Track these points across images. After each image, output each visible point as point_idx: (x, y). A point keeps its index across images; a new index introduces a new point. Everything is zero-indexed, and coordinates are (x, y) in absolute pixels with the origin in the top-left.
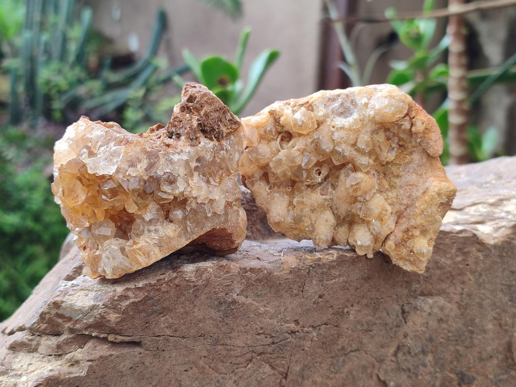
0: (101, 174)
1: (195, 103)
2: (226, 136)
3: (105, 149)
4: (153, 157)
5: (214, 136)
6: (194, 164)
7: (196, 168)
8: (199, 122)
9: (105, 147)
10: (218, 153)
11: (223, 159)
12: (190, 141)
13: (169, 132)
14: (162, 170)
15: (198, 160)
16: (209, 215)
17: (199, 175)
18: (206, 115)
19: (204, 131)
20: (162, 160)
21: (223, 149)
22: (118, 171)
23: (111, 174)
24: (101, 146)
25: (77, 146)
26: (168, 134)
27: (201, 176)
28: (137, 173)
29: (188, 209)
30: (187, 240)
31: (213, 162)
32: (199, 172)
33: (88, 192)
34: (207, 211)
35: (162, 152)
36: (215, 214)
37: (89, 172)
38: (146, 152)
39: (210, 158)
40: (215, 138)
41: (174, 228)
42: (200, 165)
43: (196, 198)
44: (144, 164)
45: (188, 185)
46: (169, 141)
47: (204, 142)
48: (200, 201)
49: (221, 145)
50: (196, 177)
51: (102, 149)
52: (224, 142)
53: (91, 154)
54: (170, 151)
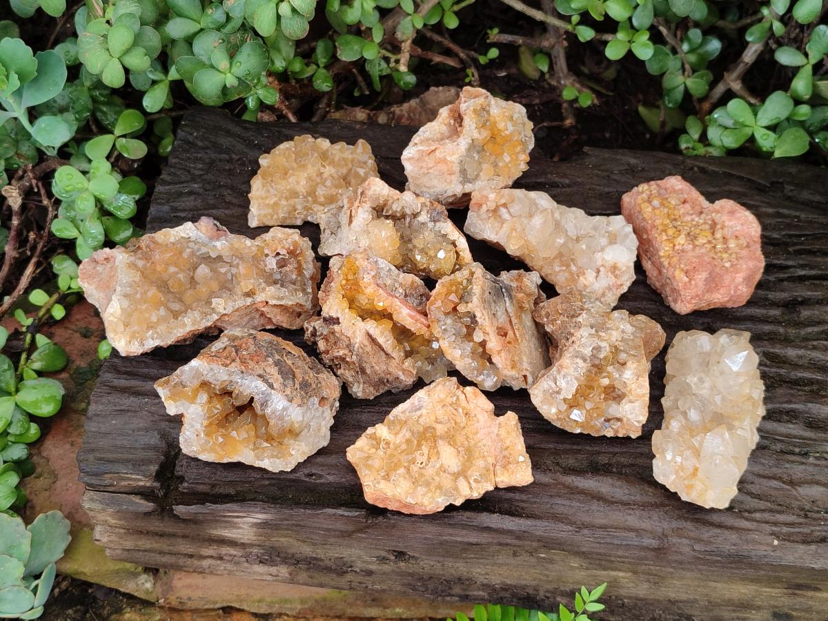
4: (578, 355)
5: (579, 311)
6: (593, 331)
7: (596, 331)
9: (557, 381)
10: (592, 313)
11: (597, 313)
12: (576, 327)
14: (588, 351)
15: (591, 327)
16: (632, 337)
19: (573, 316)
20: (582, 349)
21: (590, 309)
22: (577, 379)
23: (578, 385)
27: (603, 331)
28: (585, 368)
29: (622, 348)
31: (597, 320)
32: (600, 331)
34: (629, 338)
35: (576, 347)
37: (570, 399)
38: (573, 357)
39: (593, 320)
40: (581, 311)
41: (631, 362)
42: (595, 328)
43: (617, 340)
44: (580, 361)
45: (606, 340)
46: (570, 341)
47: (580, 319)
48: (620, 339)
49: (587, 309)
50: (603, 334)
51: (558, 384)
52: (586, 307)
53: (558, 393)
54: (578, 343)
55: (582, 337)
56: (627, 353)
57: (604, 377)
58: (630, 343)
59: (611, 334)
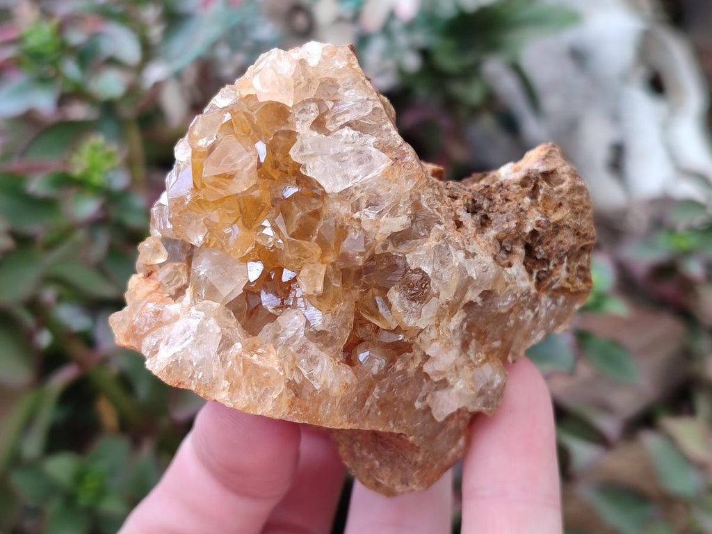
0: (309, 175)
1: (555, 189)
2: (556, 291)
3: (353, 136)
4: (420, 222)
5: (538, 273)
6: (472, 295)
7: (471, 305)
8: (538, 229)
9: (356, 133)
10: (522, 308)
11: (518, 325)
12: (499, 249)
13: (474, 201)
14: (420, 257)
15: (486, 295)
16: (418, 405)
17: (464, 320)
18: (557, 227)
19: (529, 250)
20: (431, 242)
21: (533, 308)
22: (345, 195)
23: (328, 191)
24: (349, 124)
25: (307, 89)
26: (470, 202)
27: (465, 325)
28: (374, 230)
29: (399, 366)
30: (350, 422)
31: (501, 318)
32: (468, 317)
33: (256, 186)
34: (421, 395)
35: (442, 227)
36: (428, 409)
37: (291, 153)
38: (417, 205)
39: (504, 307)
40: (538, 278)
41: (348, 381)
42: (480, 304)
43: (426, 358)
44: (399, 222)
45: (437, 326)
46: (465, 217)
47: (517, 269)
48: (427, 368)
49: (537, 299)
50: (456, 320)
51: (347, 131)
52: (544, 298)
53: (319, 124)
54: (456, 237)
55: (468, 255)
56: (378, 377)
57: (327, 281)
58: (406, 395)
59: (448, 345)
